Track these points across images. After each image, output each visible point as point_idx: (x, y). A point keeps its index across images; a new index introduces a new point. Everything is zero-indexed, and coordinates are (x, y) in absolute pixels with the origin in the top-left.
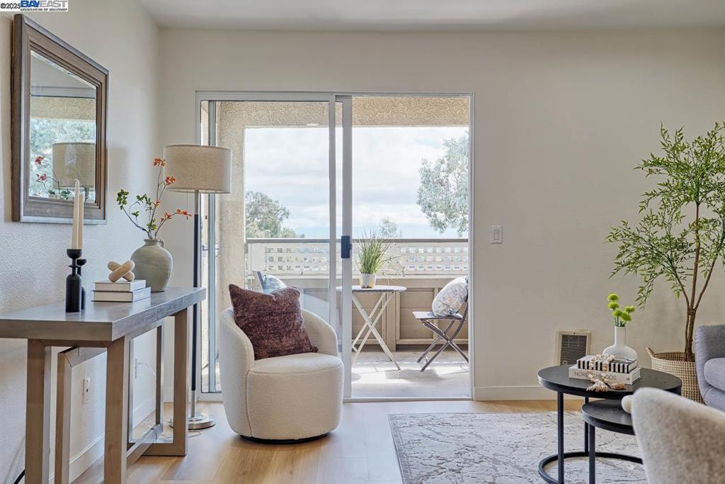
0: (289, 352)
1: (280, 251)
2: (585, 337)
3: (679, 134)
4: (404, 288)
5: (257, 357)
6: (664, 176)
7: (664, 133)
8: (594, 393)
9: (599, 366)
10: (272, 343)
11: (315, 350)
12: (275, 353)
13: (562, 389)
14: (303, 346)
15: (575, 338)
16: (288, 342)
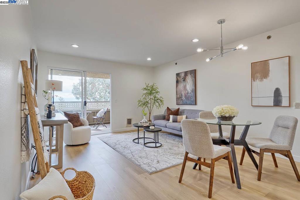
0: (79, 126)
1: (62, 104)
2: (131, 119)
3: (148, 84)
4: (91, 112)
5: (73, 128)
6: (145, 92)
7: (146, 84)
8: (144, 127)
9: (143, 123)
10: (76, 124)
11: (84, 125)
12: (76, 126)
13: (138, 127)
14: (81, 125)
15: (129, 119)
16: (79, 124)
